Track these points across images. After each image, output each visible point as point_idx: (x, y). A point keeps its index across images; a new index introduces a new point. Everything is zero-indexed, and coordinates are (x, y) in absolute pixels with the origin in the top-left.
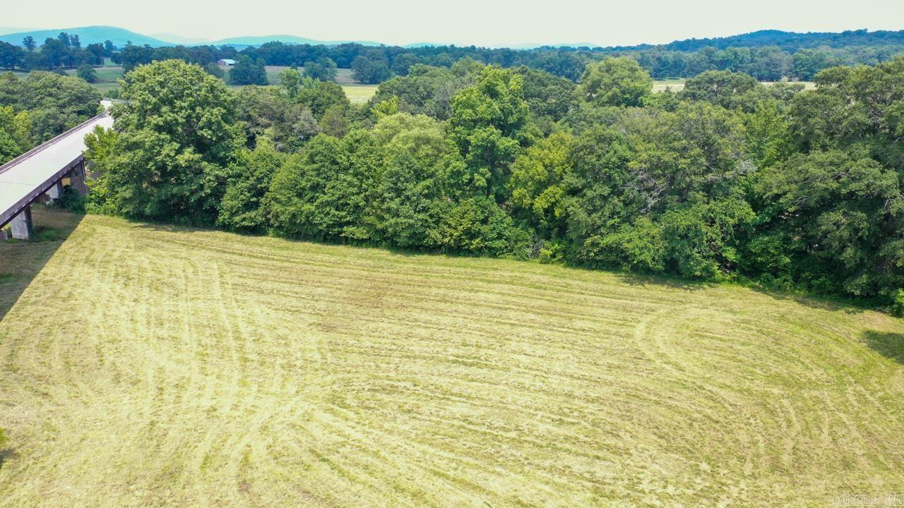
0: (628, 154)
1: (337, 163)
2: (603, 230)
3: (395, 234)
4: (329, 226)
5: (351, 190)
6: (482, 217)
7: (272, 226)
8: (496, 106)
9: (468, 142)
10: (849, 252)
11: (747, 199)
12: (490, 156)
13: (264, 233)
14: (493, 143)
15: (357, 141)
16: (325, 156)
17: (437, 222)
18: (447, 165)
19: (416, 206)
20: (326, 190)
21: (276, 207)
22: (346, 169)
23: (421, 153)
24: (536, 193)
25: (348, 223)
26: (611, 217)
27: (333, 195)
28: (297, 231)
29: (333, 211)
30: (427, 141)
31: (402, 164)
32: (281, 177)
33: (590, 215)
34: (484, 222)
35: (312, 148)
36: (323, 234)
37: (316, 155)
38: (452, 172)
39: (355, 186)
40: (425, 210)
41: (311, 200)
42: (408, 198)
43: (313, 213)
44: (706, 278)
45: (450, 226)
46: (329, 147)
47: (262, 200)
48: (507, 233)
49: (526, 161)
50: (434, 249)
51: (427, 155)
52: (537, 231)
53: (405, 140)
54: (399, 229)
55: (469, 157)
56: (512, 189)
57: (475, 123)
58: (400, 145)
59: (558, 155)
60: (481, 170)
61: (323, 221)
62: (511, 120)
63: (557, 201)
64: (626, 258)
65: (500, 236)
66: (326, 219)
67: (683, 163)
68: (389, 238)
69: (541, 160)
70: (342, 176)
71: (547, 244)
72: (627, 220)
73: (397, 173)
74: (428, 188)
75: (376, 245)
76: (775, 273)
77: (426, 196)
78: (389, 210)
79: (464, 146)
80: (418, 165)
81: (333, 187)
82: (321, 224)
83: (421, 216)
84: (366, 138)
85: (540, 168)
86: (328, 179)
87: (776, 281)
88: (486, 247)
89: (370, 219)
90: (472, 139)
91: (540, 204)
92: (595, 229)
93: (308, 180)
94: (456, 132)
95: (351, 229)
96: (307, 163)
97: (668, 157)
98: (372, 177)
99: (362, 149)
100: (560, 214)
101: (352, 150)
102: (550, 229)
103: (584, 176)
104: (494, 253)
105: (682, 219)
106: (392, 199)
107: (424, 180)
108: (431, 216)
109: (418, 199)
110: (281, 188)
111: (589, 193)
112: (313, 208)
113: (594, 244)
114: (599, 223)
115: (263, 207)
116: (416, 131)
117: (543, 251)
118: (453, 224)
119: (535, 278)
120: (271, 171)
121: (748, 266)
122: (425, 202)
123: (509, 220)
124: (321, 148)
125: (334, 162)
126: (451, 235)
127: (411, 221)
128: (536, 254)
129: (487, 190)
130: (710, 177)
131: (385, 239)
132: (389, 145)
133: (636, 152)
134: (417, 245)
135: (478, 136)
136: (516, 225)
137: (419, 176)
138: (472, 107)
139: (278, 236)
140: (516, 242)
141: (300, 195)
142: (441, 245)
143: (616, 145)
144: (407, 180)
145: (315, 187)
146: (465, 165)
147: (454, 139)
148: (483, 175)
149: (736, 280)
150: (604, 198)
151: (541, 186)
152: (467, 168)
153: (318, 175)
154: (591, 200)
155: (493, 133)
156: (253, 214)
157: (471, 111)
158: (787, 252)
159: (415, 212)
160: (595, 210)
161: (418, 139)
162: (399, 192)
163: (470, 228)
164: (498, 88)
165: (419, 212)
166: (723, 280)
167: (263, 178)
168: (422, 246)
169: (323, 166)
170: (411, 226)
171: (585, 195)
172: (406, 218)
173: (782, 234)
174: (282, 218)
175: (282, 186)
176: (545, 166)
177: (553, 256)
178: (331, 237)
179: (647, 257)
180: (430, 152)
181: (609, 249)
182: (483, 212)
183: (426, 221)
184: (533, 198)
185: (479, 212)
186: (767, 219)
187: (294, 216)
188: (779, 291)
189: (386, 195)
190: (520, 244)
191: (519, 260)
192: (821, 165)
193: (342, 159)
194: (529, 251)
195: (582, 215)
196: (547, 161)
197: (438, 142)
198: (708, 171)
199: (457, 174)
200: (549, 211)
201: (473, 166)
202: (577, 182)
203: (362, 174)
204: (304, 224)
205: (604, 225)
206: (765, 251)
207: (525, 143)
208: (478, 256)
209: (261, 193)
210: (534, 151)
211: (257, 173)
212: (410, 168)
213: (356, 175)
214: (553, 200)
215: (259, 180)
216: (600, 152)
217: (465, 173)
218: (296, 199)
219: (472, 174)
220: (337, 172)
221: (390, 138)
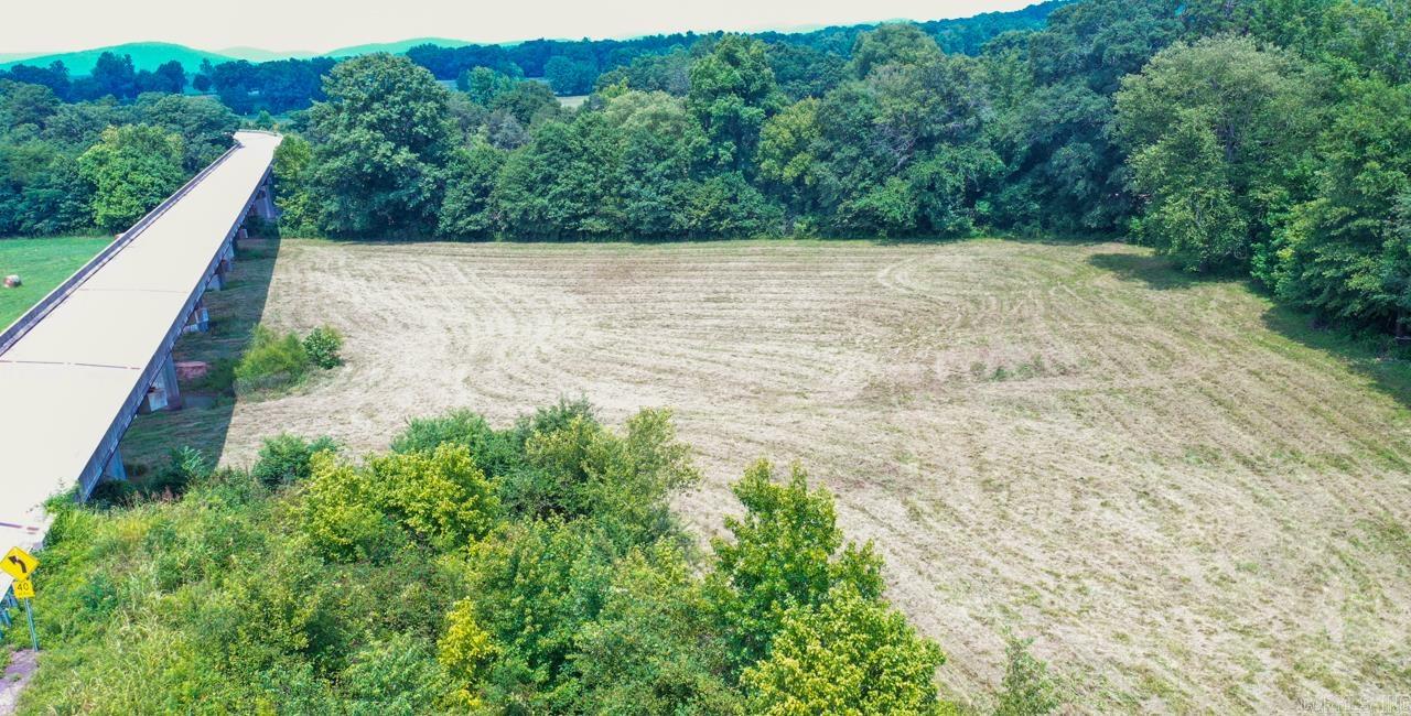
0: (875, 111)
1: (570, 150)
2: (854, 194)
3: (639, 221)
4: (565, 220)
5: (586, 177)
6: (729, 195)
7: (499, 230)
8: (737, 73)
9: (709, 115)
10: (1081, 184)
11: (992, 146)
12: (734, 128)
13: (492, 239)
14: (736, 112)
15: (590, 123)
16: (556, 143)
17: (682, 205)
18: (688, 143)
19: (659, 188)
20: (558, 180)
21: (505, 204)
22: (579, 157)
23: (660, 131)
24: (784, 163)
25: (585, 216)
26: (863, 180)
27: (567, 185)
28: (528, 230)
29: (568, 202)
30: (666, 117)
31: (640, 143)
32: (507, 170)
33: (840, 179)
34: (733, 200)
35: (540, 135)
36: (558, 230)
37: (545, 143)
38: (694, 147)
39: (591, 172)
40: (668, 192)
41: (542, 195)
42: (649, 180)
43: (545, 208)
44: (960, 234)
45: (696, 208)
46: (559, 133)
47: (488, 200)
48: (758, 211)
49: (773, 130)
50: (681, 235)
51: (667, 133)
52: (790, 206)
53: (641, 118)
54: (642, 214)
55: (712, 131)
56: (760, 162)
57: (715, 93)
58: (636, 123)
59: (806, 119)
60: (725, 143)
61: (557, 215)
62: (754, 87)
63: (807, 168)
64: (883, 225)
65: (750, 215)
66: (561, 213)
67: (922, 112)
68: (631, 228)
69: (788, 127)
70: (576, 163)
71: (800, 218)
72: (880, 181)
73: (636, 153)
74: (670, 167)
75: (617, 238)
76: (1026, 219)
77: (668, 177)
78: (628, 195)
79: (705, 118)
80: (657, 143)
81: (567, 177)
82: (556, 219)
83: (664, 198)
84: (598, 120)
85: (787, 134)
86: (560, 168)
87: (1027, 229)
88: (736, 228)
89: (610, 209)
90: (713, 109)
91: (789, 173)
92: (846, 193)
93: (538, 172)
94: (697, 105)
95: (590, 220)
96: (535, 154)
97: (908, 108)
98: (609, 161)
99: (596, 131)
100: (811, 182)
101: (584, 134)
102: (803, 204)
103: (832, 139)
104: (745, 234)
105: (925, 169)
106: (631, 182)
107: (665, 160)
108: (675, 199)
109: (659, 181)
110: (509, 183)
111: (837, 155)
112: (546, 202)
113: (847, 210)
114: (850, 186)
115: (488, 208)
116: (652, 108)
117: (796, 225)
118: (700, 205)
119: (788, 249)
120: (495, 168)
121: (1000, 217)
122: (667, 184)
123: (759, 197)
124: (550, 134)
125: (565, 149)
126: (698, 216)
127: (654, 203)
128: (789, 231)
129: (733, 166)
130: (951, 125)
131: (626, 231)
132: (624, 126)
133: (881, 108)
134: (662, 232)
135: (719, 106)
136: (767, 201)
137: (660, 155)
138: (711, 76)
139: (507, 240)
140: (768, 220)
141: (530, 190)
142: (688, 230)
143: (861, 102)
144: (646, 160)
145: (548, 179)
146: (707, 141)
147: (694, 113)
148: (728, 149)
149: (991, 234)
150: (854, 160)
151: (788, 155)
152: (710, 144)
153: (549, 165)
154: (840, 162)
155: (734, 102)
156: (478, 216)
157: (710, 80)
158: (1035, 199)
159: (658, 194)
160: (846, 174)
161: (655, 116)
162: (638, 174)
163: (718, 208)
164: (738, 55)
165: (662, 194)
166: (978, 235)
167: (486, 176)
168: (668, 232)
169: (554, 154)
170: (654, 209)
171: (834, 158)
172: (647, 200)
173: (1030, 181)
174: (512, 215)
175: (510, 180)
176: (793, 133)
177: (808, 230)
178: (568, 233)
179: (897, 214)
180: (669, 129)
181: (862, 214)
182: (730, 190)
183: (670, 203)
184: (782, 169)
185: (726, 190)
186: (1017, 168)
187: (526, 212)
188: (1030, 237)
189: (625, 178)
190: (772, 221)
191: (772, 239)
192: (1044, 99)
193: (575, 145)
194: (783, 228)
195: (832, 179)
196: (794, 127)
197: (677, 118)
198: (950, 119)
199: (700, 150)
200: (799, 181)
201: (715, 140)
202: (826, 145)
203: (597, 159)
204: (536, 221)
205: (855, 189)
206: (1013, 199)
207: (770, 112)
208: (728, 239)
209: (485, 192)
210: (781, 119)
211: (481, 170)
212: (649, 147)
213: (589, 161)
214: (803, 167)
215: (483, 178)
216: (845, 111)
217: (708, 149)
218: (526, 194)
219: (716, 150)
220: (569, 161)
221: (623, 119)
